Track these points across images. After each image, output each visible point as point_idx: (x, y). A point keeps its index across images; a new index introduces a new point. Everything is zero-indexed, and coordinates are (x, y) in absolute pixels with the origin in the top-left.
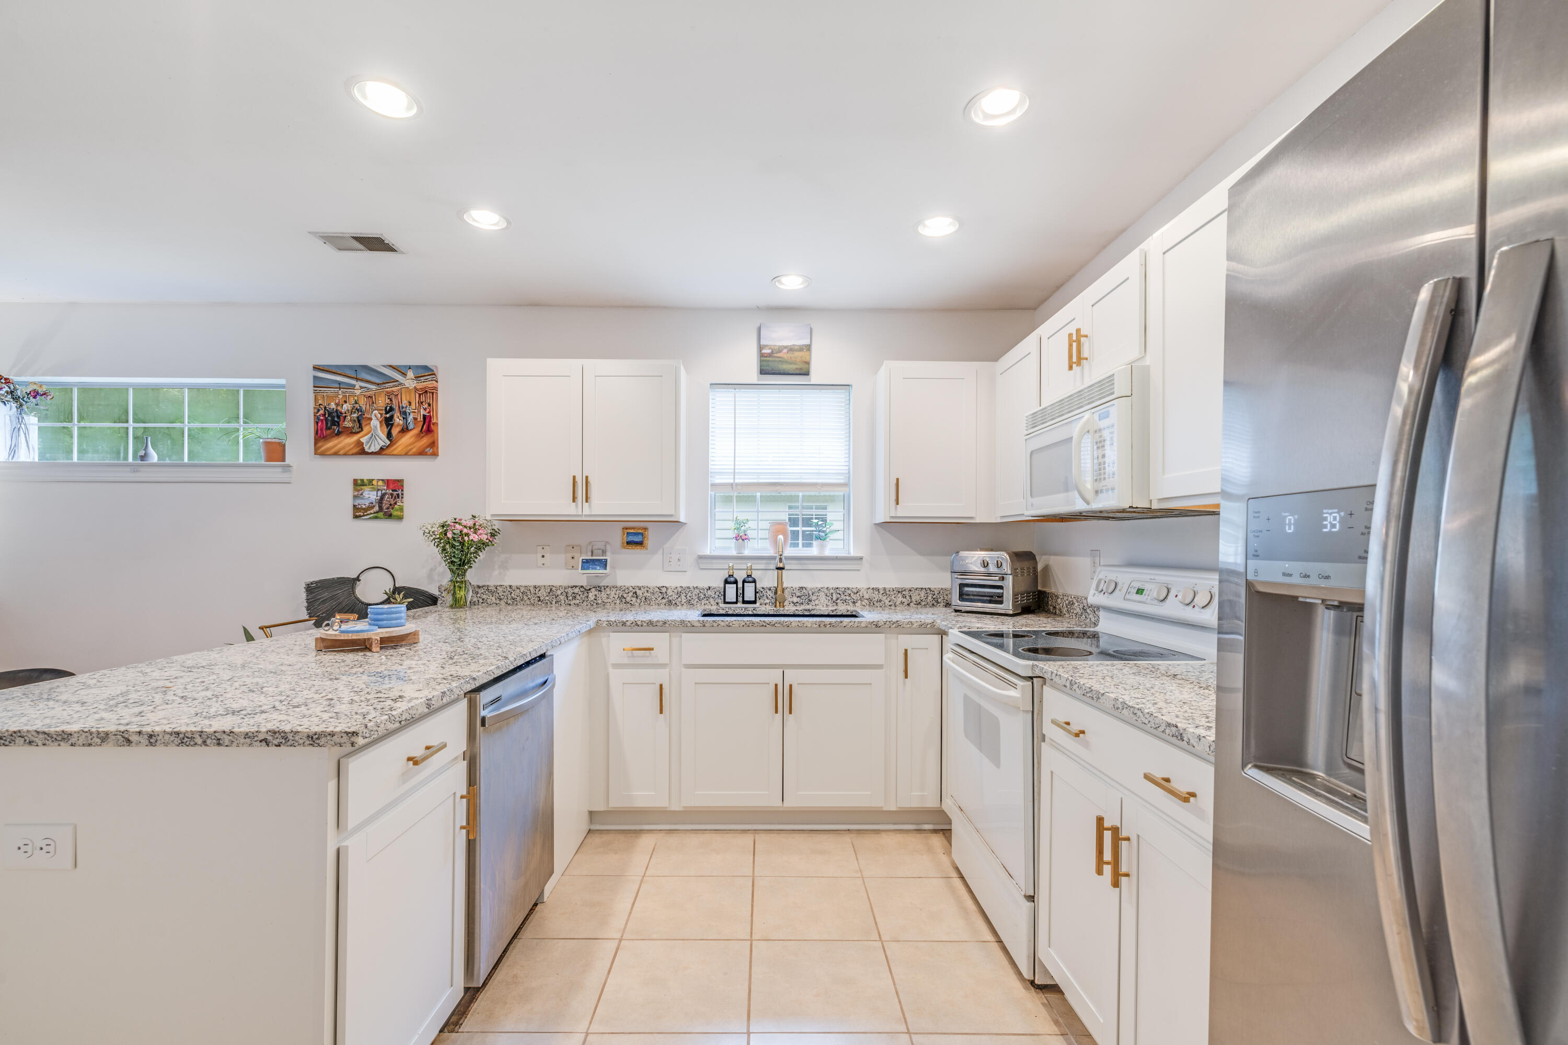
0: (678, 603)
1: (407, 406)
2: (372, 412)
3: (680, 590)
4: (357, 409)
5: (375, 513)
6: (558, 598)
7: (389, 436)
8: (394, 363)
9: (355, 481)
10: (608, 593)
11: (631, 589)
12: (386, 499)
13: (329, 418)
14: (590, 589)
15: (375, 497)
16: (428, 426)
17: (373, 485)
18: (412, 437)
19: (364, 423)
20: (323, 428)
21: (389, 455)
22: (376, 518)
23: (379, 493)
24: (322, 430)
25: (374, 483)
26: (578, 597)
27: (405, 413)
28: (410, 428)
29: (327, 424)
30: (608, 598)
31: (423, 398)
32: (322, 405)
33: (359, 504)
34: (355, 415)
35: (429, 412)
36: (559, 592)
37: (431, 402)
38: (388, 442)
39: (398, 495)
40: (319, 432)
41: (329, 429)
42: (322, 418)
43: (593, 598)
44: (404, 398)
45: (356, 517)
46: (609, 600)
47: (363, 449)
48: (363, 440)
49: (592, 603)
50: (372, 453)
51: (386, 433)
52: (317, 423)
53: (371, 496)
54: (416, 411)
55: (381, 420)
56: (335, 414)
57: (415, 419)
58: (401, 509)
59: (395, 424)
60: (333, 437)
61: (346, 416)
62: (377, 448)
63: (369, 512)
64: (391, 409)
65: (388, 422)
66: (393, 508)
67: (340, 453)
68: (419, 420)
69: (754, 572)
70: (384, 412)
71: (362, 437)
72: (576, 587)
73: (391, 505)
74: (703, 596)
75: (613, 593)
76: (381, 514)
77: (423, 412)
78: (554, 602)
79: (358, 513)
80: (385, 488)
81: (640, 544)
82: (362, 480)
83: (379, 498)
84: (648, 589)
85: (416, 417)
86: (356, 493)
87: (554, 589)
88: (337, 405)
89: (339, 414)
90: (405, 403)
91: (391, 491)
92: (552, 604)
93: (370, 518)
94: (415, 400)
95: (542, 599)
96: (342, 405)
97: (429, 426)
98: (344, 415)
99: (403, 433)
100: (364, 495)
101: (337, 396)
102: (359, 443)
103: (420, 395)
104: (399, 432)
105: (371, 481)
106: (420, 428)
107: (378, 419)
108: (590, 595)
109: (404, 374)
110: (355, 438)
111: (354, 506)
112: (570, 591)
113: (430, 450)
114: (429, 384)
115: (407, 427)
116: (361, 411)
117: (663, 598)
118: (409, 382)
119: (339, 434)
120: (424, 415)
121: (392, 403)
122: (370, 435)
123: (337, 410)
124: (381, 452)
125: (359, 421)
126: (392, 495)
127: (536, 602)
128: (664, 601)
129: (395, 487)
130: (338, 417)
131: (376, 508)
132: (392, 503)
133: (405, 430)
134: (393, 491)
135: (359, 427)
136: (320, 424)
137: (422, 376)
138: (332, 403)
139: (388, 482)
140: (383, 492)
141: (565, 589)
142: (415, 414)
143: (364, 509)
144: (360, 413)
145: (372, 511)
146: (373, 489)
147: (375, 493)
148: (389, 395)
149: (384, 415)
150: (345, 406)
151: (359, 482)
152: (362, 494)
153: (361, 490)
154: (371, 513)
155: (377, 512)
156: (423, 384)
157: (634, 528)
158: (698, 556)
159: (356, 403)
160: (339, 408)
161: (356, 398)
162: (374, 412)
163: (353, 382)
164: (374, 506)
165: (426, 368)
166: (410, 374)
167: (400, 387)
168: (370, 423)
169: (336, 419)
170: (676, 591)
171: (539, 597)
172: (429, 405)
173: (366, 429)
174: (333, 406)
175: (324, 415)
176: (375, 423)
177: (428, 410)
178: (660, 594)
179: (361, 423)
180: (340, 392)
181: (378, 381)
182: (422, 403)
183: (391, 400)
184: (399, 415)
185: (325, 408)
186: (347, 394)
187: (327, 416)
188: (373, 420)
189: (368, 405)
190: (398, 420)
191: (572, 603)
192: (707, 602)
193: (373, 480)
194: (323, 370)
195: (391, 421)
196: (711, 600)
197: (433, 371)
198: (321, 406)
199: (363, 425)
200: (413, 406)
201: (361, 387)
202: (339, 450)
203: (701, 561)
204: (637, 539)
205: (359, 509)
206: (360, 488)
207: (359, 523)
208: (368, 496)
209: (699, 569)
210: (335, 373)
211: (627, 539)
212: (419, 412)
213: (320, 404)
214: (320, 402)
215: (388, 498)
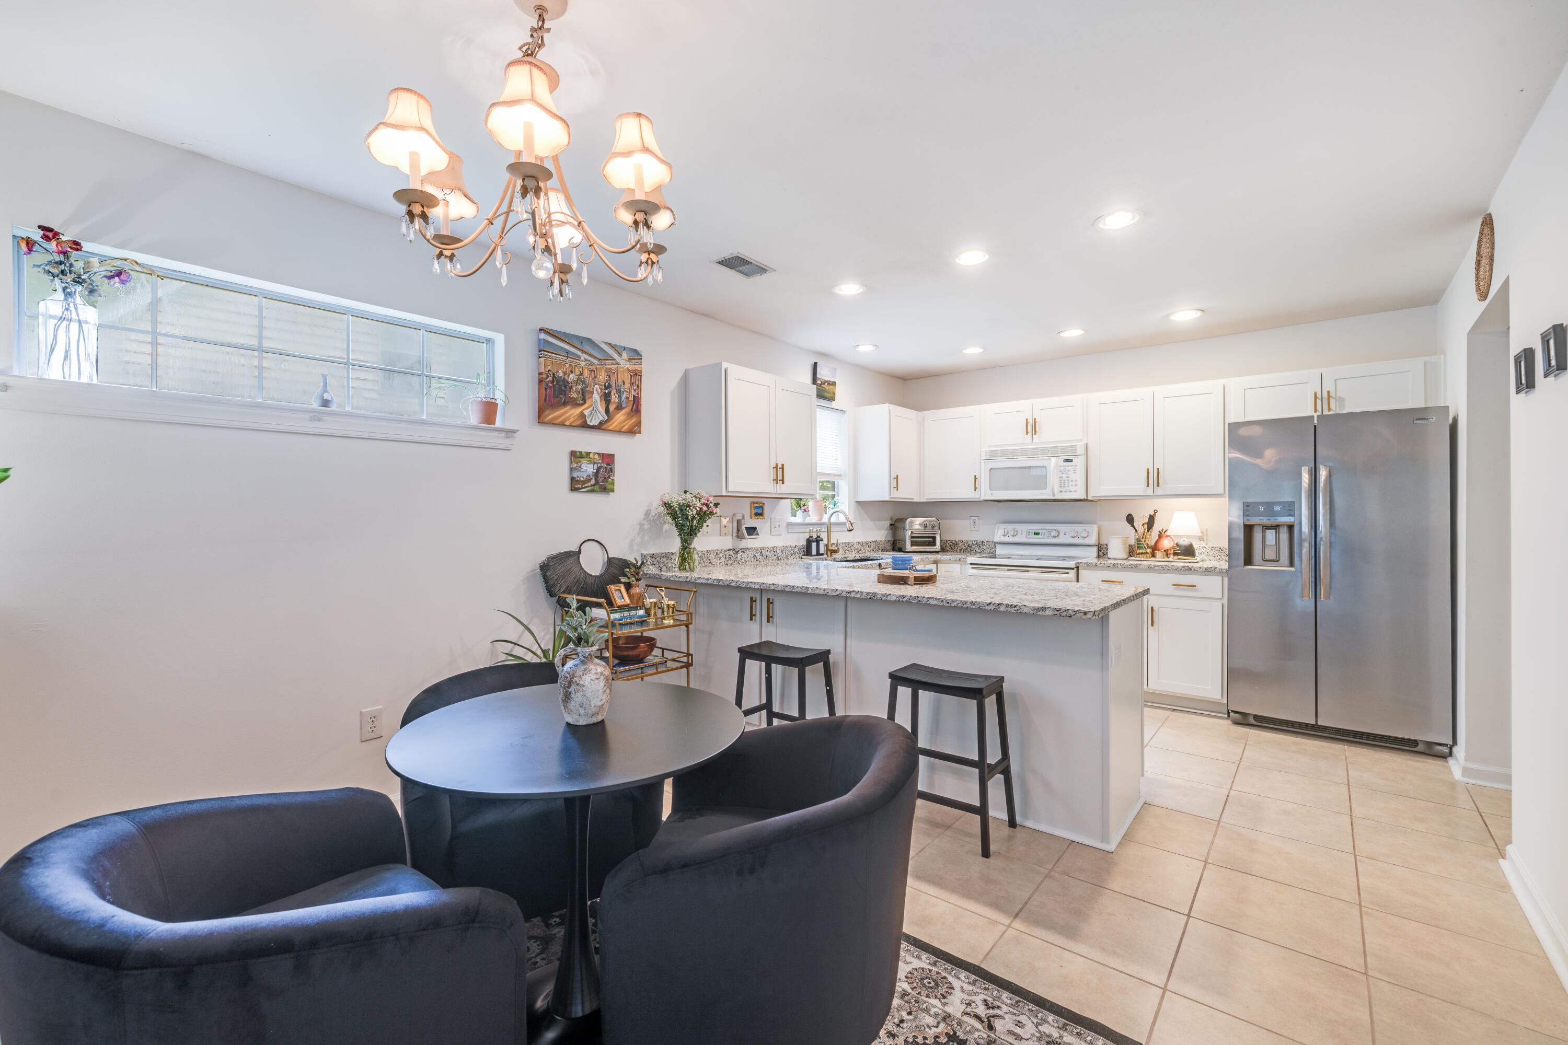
0: (781, 558)
1: (621, 386)
2: (594, 386)
3: (782, 548)
4: (581, 381)
5: (591, 486)
6: (721, 559)
7: (607, 411)
8: (612, 342)
9: (573, 454)
10: (748, 553)
11: (759, 550)
12: (601, 472)
13: (557, 386)
14: (739, 551)
15: (592, 470)
17: (590, 458)
19: (587, 396)
20: (551, 395)
21: (607, 430)
22: (593, 491)
23: (596, 466)
24: (550, 397)
25: (591, 455)
26: (732, 557)
27: (620, 391)
28: (623, 406)
29: (554, 392)
32: (551, 371)
33: (578, 477)
34: (580, 387)
35: (638, 394)
36: (721, 555)
37: (639, 385)
38: (606, 418)
39: (611, 469)
40: (548, 399)
41: (557, 397)
42: (551, 385)
43: (740, 557)
44: (619, 377)
45: (573, 489)
46: (749, 559)
47: (586, 421)
48: (586, 412)
49: (740, 560)
50: (593, 427)
51: (605, 408)
52: (546, 389)
53: (588, 469)
54: (628, 390)
55: (600, 395)
56: (561, 383)
57: (627, 398)
58: (613, 483)
59: (612, 400)
60: (560, 406)
61: (571, 387)
62: (597, 422)
63: (586, 485)
64: (610, 386)
65: (606, 398)
66: (607, 482)
67: (566, 423)
68: (630, 399)
69: (821, 533)
70: (603, 388)
71: (585, 409)
72: (730, 549)
73: (605, 478)
74: (793, 553)
75: (750, 553)
76: (597, 487)
77: (633, 392)
78: (719, 561)
79: (575, 485)
80: (601, 461)
81: (761, 514)
82: (581, 453)
83: (595, 471)
84: (767, 549)
85: (628, 396)
86: (575, 465)
87: (718, 552)
88: (565, 373)
89: (566, 383)
90: (620, 382)
91: (605, 465)
92: (716, 565)
93: (587, 491)
94: (627, 378)
95: (711, 561)
96: (569, 375)
97: (637, 407)
98: (570, 385)
99: (618, 410)
100: (582, 467)
101: (564, 365)
102: (582, 415)
103: (631, 375)
104: (615, 409)
105: (588, 454)
106: (630, 408)
107: (598, 394)
108: (738, 555)
109: (620, 355)
110: (578, 411)
111: (573, 479)
112: (727, 553)
113: (634, 430)
114: (636, 367)
115: (621, 404)
116: (585, 384)
117: (775, 555)
118: (623, 361)
119: (565, 404)
120: (634, 395)
121: (610, 380)
122: (591, 408)
123: (564, 378)
124: (599, 427)
125: (583, 393)
126: (606, 468)
127: (708, 563)
128: (775, 557)
129: (608, 459)
130: (565, 386)
131: (593, 481)
132: (607, 476)
133: (619, 408)
134: (607, 465)
135: (583, 399)
136: (548, 391)
137: (633, 359)
138: (560, 371)
139: (603, 456)
140: (599, 465)
141: (724, 552)
142: (628, 394)
143: (582, 481)
144: (584, 386)
145: (589, 484)
146: (590, 462)
147: (592, 466)
148: (608, 371)
149: (603, 391)
150: (571, 375)
151: (578, 454)
152: (580, 467)
153: (580, 462)
154: (588, 486)
155: (593, 485)
156: (633, 366)
157: (757, 503)
158: (785, 523)
159: (581, 374)
160: (566, 377)
161: (581, 370)
162: (596, 386)
163: (579, 353)
164: (591, 479)
165: (636, 352)
166: (625, 355)
167: (616, 366)
168: (592, 397)
169: (563, 388)
170: (780, 550)
171: (710, 560)
172: (638, 387)
173: (588, 402)
174: (561, 374)
175: (552, 382)
176: (596, 397)
177: (637, 392)
178: (773, 553)
179: (585, 395)
180: (567, 361)
181: (599, 356)
182: (633, 384)
183: (609, 377)
184: (615, 392)
185: (554, 375)
186: (574, 365)
187: (555, 383)
188: (594, 394)
189: (591, 378)
190: (614, 398)
191: (729, 560)
192: (794, 556)
193: (590, 453)
194: (553, 335)
195: (609, 397)
196: (797, 554)
197: (641, 356)
198: (550, 373)
199: (586, 398)
200: (626, 385)
201: (586, 360)
202: (565, 420)
203: (789, 527)
204: (759, 511)
205: (577, 481)
206: (577, 460)
207: (576, 496)
208: (585, 469)
209: (788, 533)
210: (563, 340)
211: (754, 511)
212: (630, 392)
213: (549, 370)
214: (549, 368)
215: (603, 471)
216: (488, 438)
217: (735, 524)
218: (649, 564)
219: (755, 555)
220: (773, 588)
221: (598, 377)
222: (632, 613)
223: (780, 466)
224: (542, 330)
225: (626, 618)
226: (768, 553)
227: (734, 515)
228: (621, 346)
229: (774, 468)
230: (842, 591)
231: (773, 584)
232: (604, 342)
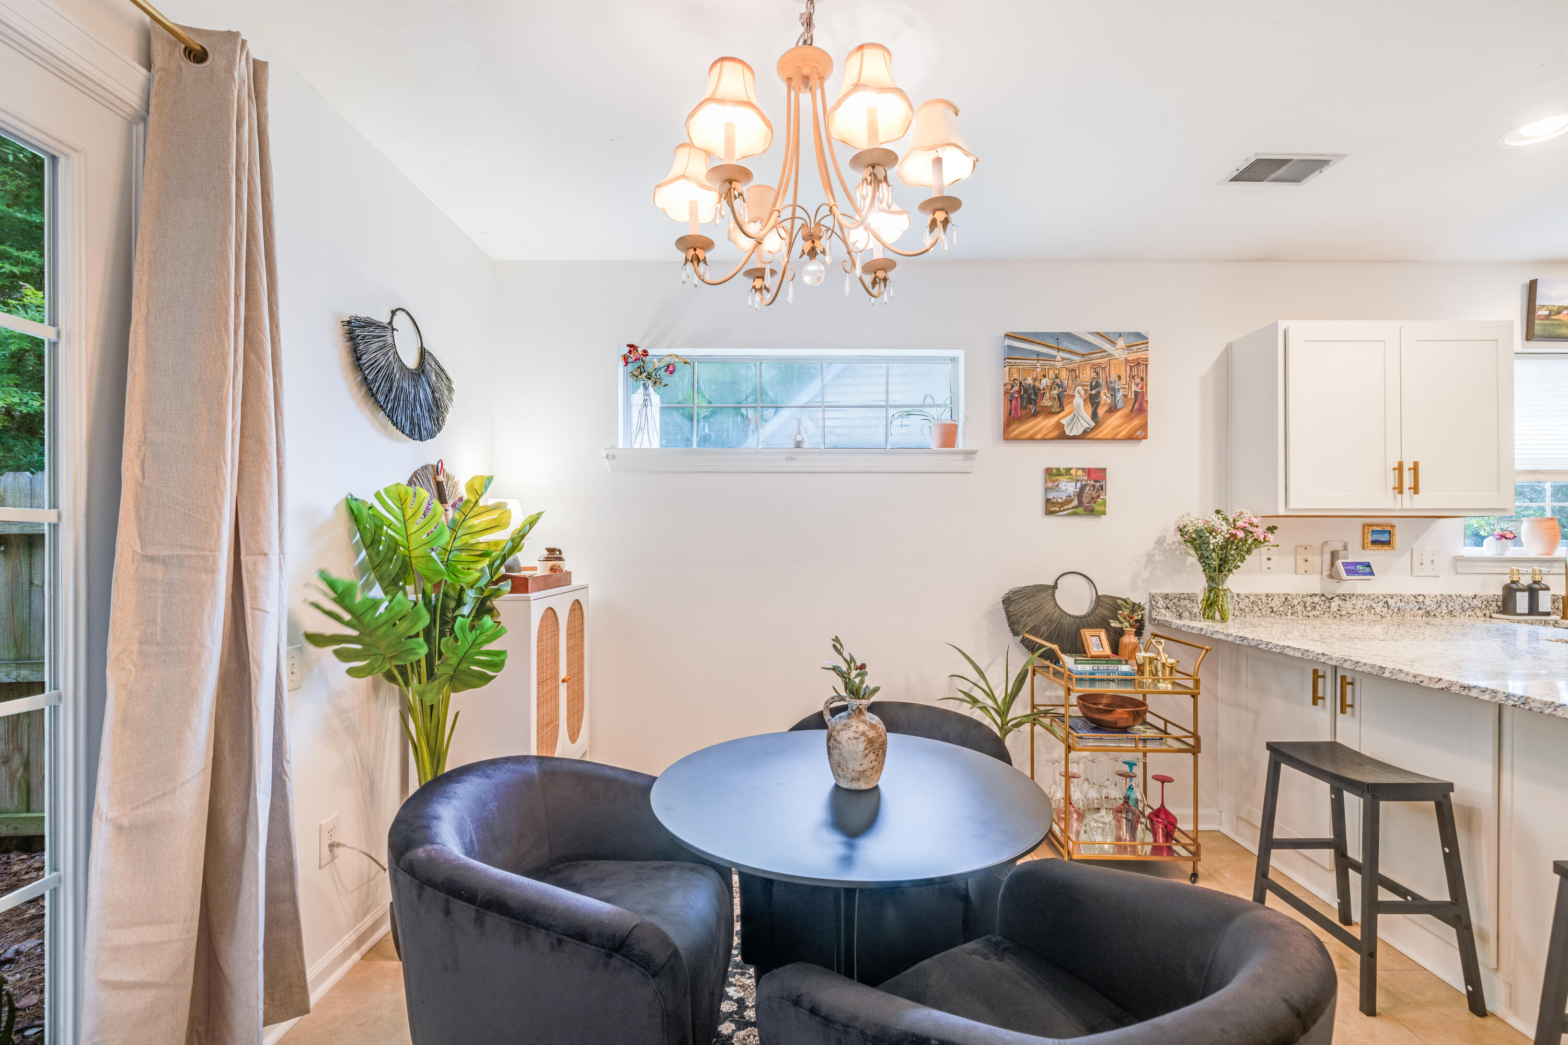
0: (1437, 614)
1: (1115, 381)
2: (1075, 388)
3: (1440, 598)
4: (1057, 384)
5: (1073, 508)
6: (1294, 608)
7: (1094, 416)
8: (1101, 331)
9: (1048, 471)
10: (1354, 603)
11: (1381, 598)
12: (1087, 492)
13: (1025, 396)
14: (1332, 598)
15: (1073, 489)
16: (1139, 405)
17: (1071, 475)
18: (1121, 418)
19: (1065, 401)
20: (1017, 407)
21: (1094, 439)
22: (1075, 514)
23: (1079, 484)
24: (1016, 410)
25: (1073, 472)
26: (1318, 607)
27: (1113, 389)
28: (1118, 407)
29: (1022, 403)
30: (1354, 609)
31: (1135, 372)
32: (1017, 379)
33: (1054, 498)
34: (1055, 392)
35: (1142, 388)
36: (1295, 602)
37: (1144, 377)
38: (1093, 424)
39: (1101, 487)
40: (1013, 412)
41: (1025, 408)
42: (1017, 395)
43: (1336, 609)
44: (1112, 372)
45: (1049, 512)
46: (1355, 611)
47: (1064, 432)
48: (1064, 421)
49: (1335, 614)
50: (1075, 438)
51: (1091, 413)
52: (1011, 401)
53: (1068, 488)
54: (1127, 386)
55: (1084, 397)
56: (1031, 391)
57: (1125, 396)
58: (1104, 504)
59: (1102, 402)
60: (1030, 417)
61: (1044, 393)
62: (1080, 431)
64: (1098, 385)
65: (1093, 400)
66: (1095, 502)
67: (1037, 437)
68: (1129, 397)
69: (1545, 577)
70: (1089, 388)
71: (1063, 418)
72: (1316, 595)
73: (1092, 498)
74: (1467, 606)
75: (1360, 602)
76: (1080, 510)
77: (1134, 388)
78: (1289, 614)
79: (1051, 508)
80: (1086, 478)
81: (1388, 543)
82: (1058, 469)
83: (1078, 490)
84: (1402, 598)
85: (1126, 393)
86: (1050, 485)
87: (1289, 598)
88: (1035, 380)
89: (1036, 390)
90: (1113, 377)
91: (1092, 482)
92: (1286, 615)
93: (1068, 515)
94: (1124, 372)
95: (1275, 609)
96: (1041, 381)
97: (1141, 405)
98: (1042, 391)
99: (1111, 413)
100: (1060, 486)
101: (1034, 369)
102: (1059, 425)
103: (1131, 367)
104: (1106, 412)
105: (1068, 471)
106: (1130, 408)
107: (1081, 397)
108: (1333, 604)
109: (1113, 343)
110: (1053, 420)
111: (1048, 501)
112: (1309, 600)
113: (1137, 435)
114: (1141, 355)
115: (1116, 405)
116: (1063, 388)
117: (1420, 608)
118: (1119, 352)
119: (1035, 415)
120: (1135, 391)
121: (1098, 378)
122: (1072, 416)
123: (1034, 385)
124: (1083, 436)
125: (1059, 399)
126: (1094, 486)
127: (1268, 613)
128: (1421, 612)
129: (1097, 476)
130: (1036, 394)
131: (1075, 503)
132: (1094, 496)
133: (1113, 409)
134: (1095, 481)
135: (1060, 406)
136: (1014, 403)
137: (1134, 345)
138: (1029, 378)
139: (1089, 472)
140: (1084, 483)
141: (1303, 597)
142: (1125, 390)
143: (1060, 503)
144: (1061, 390)
145: (1070, 506)
146: (1071, 480)
147: (1074, 484)
148: (1095, 368)
149: (1089, 392)
150: (1044, 381)
151: (1054, 471)
152: (1057, 485)
153: (1057, 480)
155: (1076, 507)
156: (1135, 354)
157: (1378, 525)
158: (1454, 557)
159: (1057, 377)
160: (1037, 384)
161: (1057, 372)
162: (1078, 388)
163: (1054, 352)
164: (1072, 500)
165: (1138, 335)
166: (1121, 343)
167: (1108, 359)
168: (1072, 402)
169: (1033, 397)
170: (1435, 600)
171: (1272, 608)
172: (1142, 379)
173: (1067, 409)
174: (1030, 381)
175: (1019, 392)
176: (1078, 401)
177: (1140, 386)
178: (1416, 604)
179: (1062, 401)
180: (1038, 364)
181: (1082, 351)
182: (1133, 377)
183: (1097, 374)
184: (1106, 391)
185: (1021, 383)
186: (1047, 367)
187: (1022, 393)
188: (1076, 398)
189: (1070, 380)
190: (1105, 398)
191: (1311, 614)
192: (1473, 613)
193: (1071, 469)
194: (1019, 338)
195: (1097, 399)
196: (1477, 611)
197: (1147, 339)
198: (1016, 382)
199: (1064, 404)
200: (1123, 381)
201: (1063, 359)
202: (1036, 433)
203: (1458, 564)
204: (1385, 538)
205: (1053, 503)
206: (1053, 478)
207: (1052, 520)
208: (1064, 488)
209: (1457, 573)
210: (1032, 342)
211: (1370, 538)
212: (1130, 387)
213: (1015, 379)
214: (1015, 376)
215: (1089, 490)
216: (947, 461)
217: (1327, 557)
218: (1161, 607)
219: (1371, 606)
220: (1323, 660)
221: (1081, 376)
222: (1111, 667)
223: (1408, 464)
224: (1008, 336)
225: (1102, 672)
226: (1402, 604)
227: (1325, 543)
228: (1114, 333)
229: (1394, 469)
230: (1452, 684)
231: (1323, 654)
232: (1090, 333)
